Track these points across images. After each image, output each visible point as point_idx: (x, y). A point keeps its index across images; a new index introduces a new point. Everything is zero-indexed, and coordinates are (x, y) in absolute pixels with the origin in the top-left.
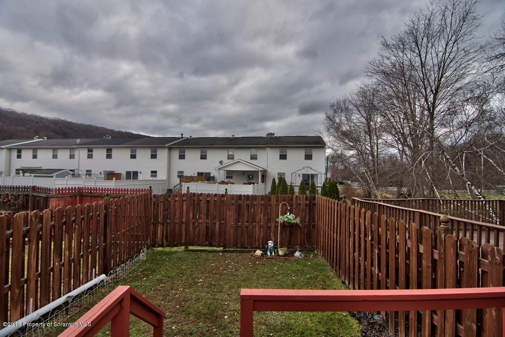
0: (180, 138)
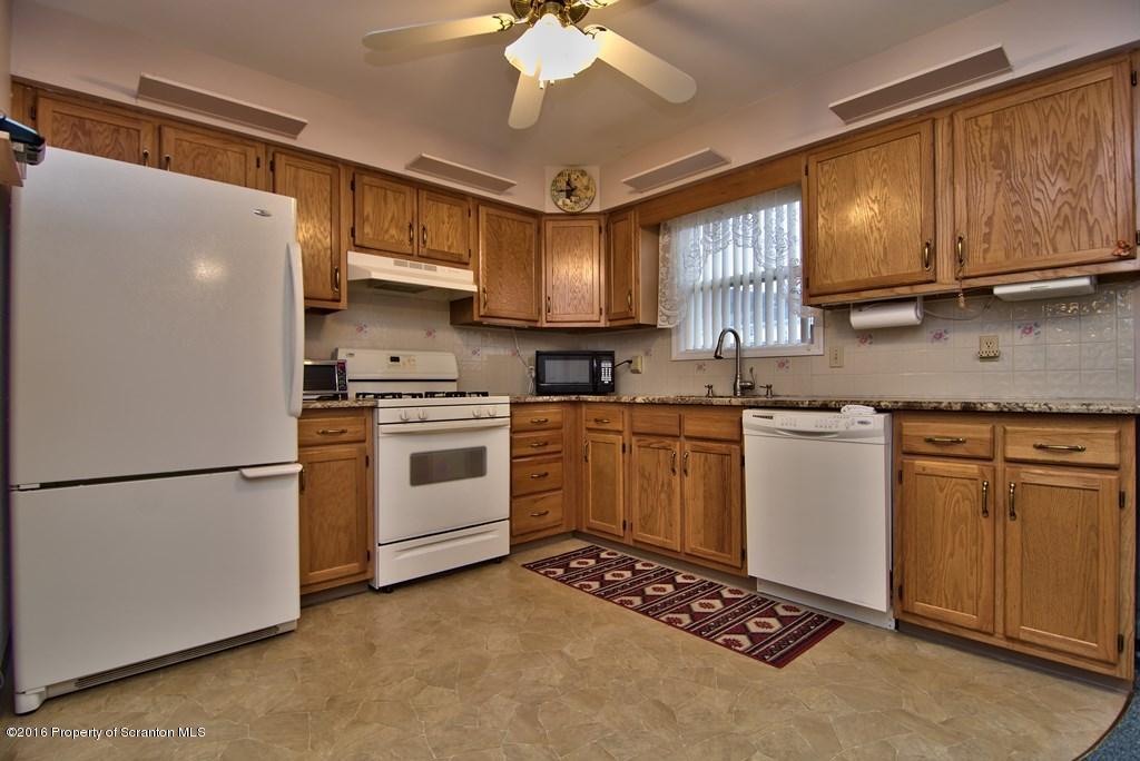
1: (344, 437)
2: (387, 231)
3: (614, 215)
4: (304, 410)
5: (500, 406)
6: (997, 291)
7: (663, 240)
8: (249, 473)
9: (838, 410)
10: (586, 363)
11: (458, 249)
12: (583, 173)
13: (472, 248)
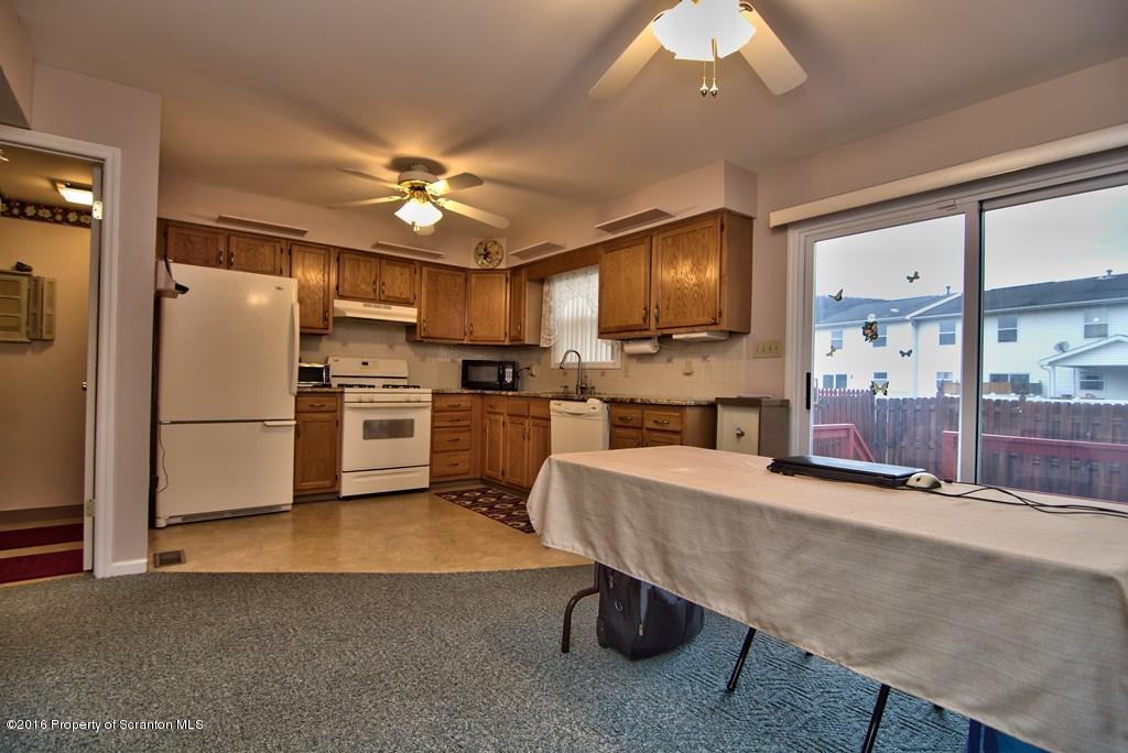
0: (944, 297)
1: (323, 409)
2: (359, 286)
3: (515, 270)
4: (298, 392)
5: (425, 395)
6: (674, 337)
7: (546, 288)
8: (268, 423)
9: (585, 401)
10: (496, 368)
11: (406, 295)
12: (495, 243)
13: (417, 293)
